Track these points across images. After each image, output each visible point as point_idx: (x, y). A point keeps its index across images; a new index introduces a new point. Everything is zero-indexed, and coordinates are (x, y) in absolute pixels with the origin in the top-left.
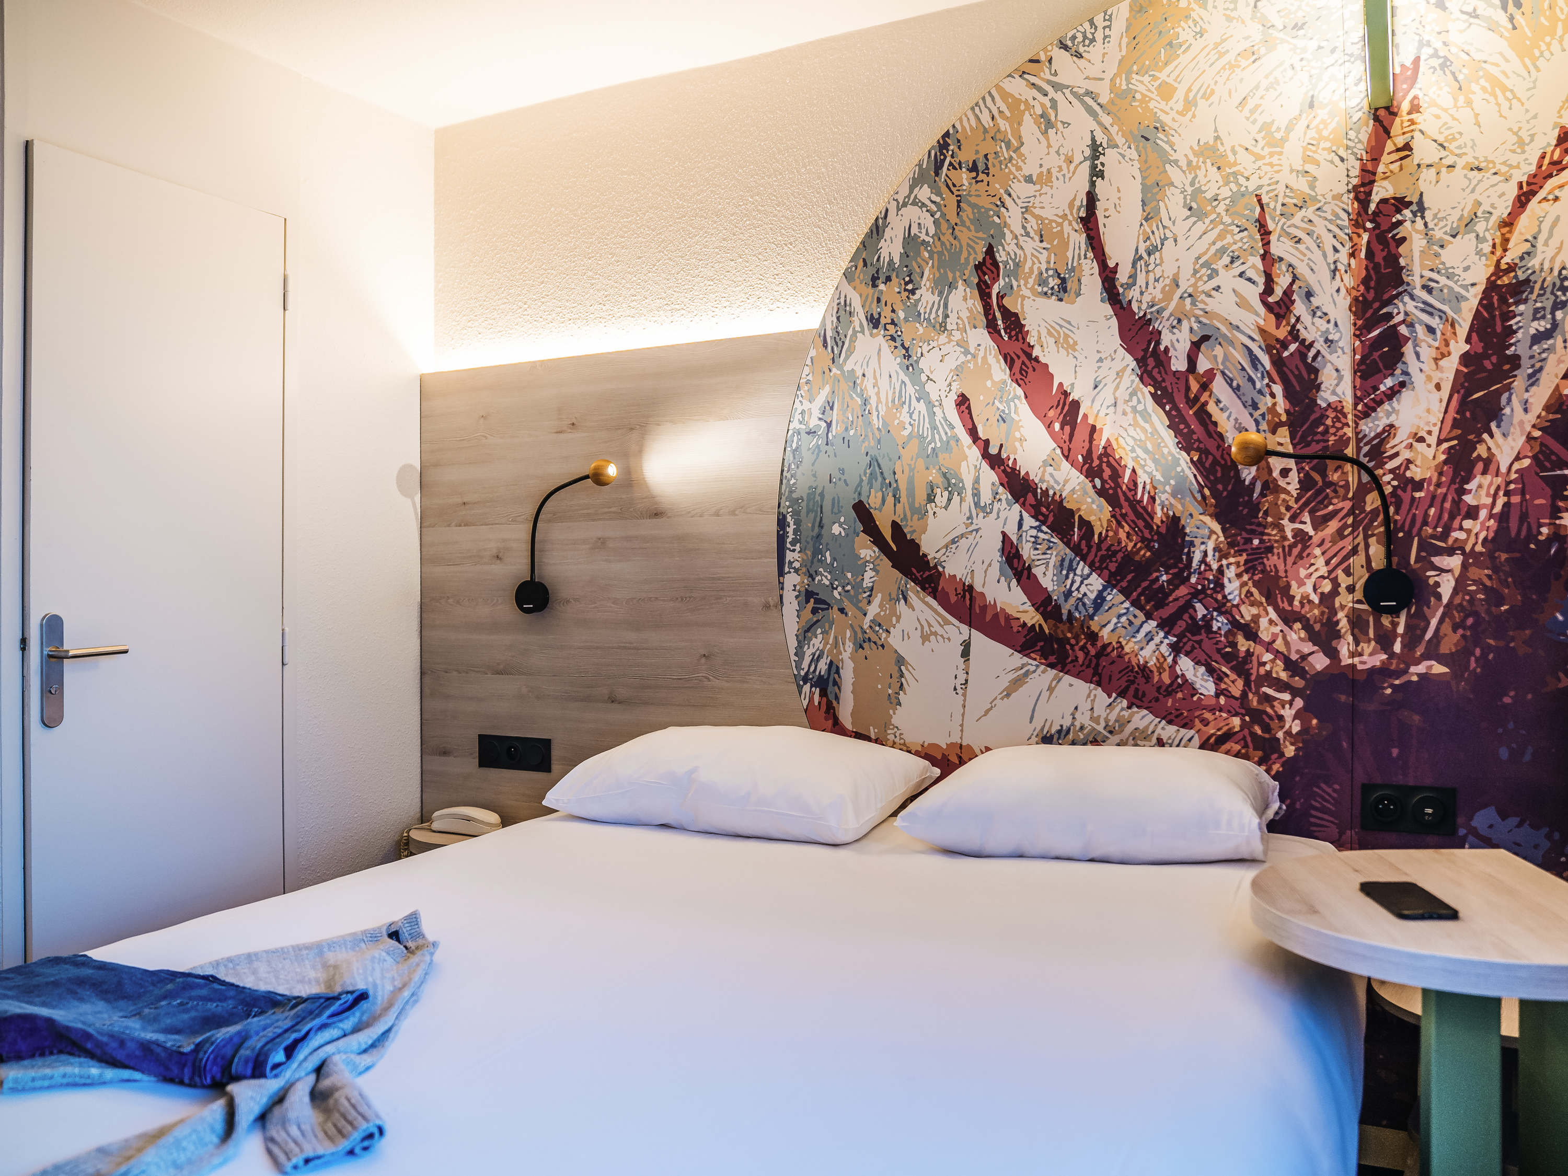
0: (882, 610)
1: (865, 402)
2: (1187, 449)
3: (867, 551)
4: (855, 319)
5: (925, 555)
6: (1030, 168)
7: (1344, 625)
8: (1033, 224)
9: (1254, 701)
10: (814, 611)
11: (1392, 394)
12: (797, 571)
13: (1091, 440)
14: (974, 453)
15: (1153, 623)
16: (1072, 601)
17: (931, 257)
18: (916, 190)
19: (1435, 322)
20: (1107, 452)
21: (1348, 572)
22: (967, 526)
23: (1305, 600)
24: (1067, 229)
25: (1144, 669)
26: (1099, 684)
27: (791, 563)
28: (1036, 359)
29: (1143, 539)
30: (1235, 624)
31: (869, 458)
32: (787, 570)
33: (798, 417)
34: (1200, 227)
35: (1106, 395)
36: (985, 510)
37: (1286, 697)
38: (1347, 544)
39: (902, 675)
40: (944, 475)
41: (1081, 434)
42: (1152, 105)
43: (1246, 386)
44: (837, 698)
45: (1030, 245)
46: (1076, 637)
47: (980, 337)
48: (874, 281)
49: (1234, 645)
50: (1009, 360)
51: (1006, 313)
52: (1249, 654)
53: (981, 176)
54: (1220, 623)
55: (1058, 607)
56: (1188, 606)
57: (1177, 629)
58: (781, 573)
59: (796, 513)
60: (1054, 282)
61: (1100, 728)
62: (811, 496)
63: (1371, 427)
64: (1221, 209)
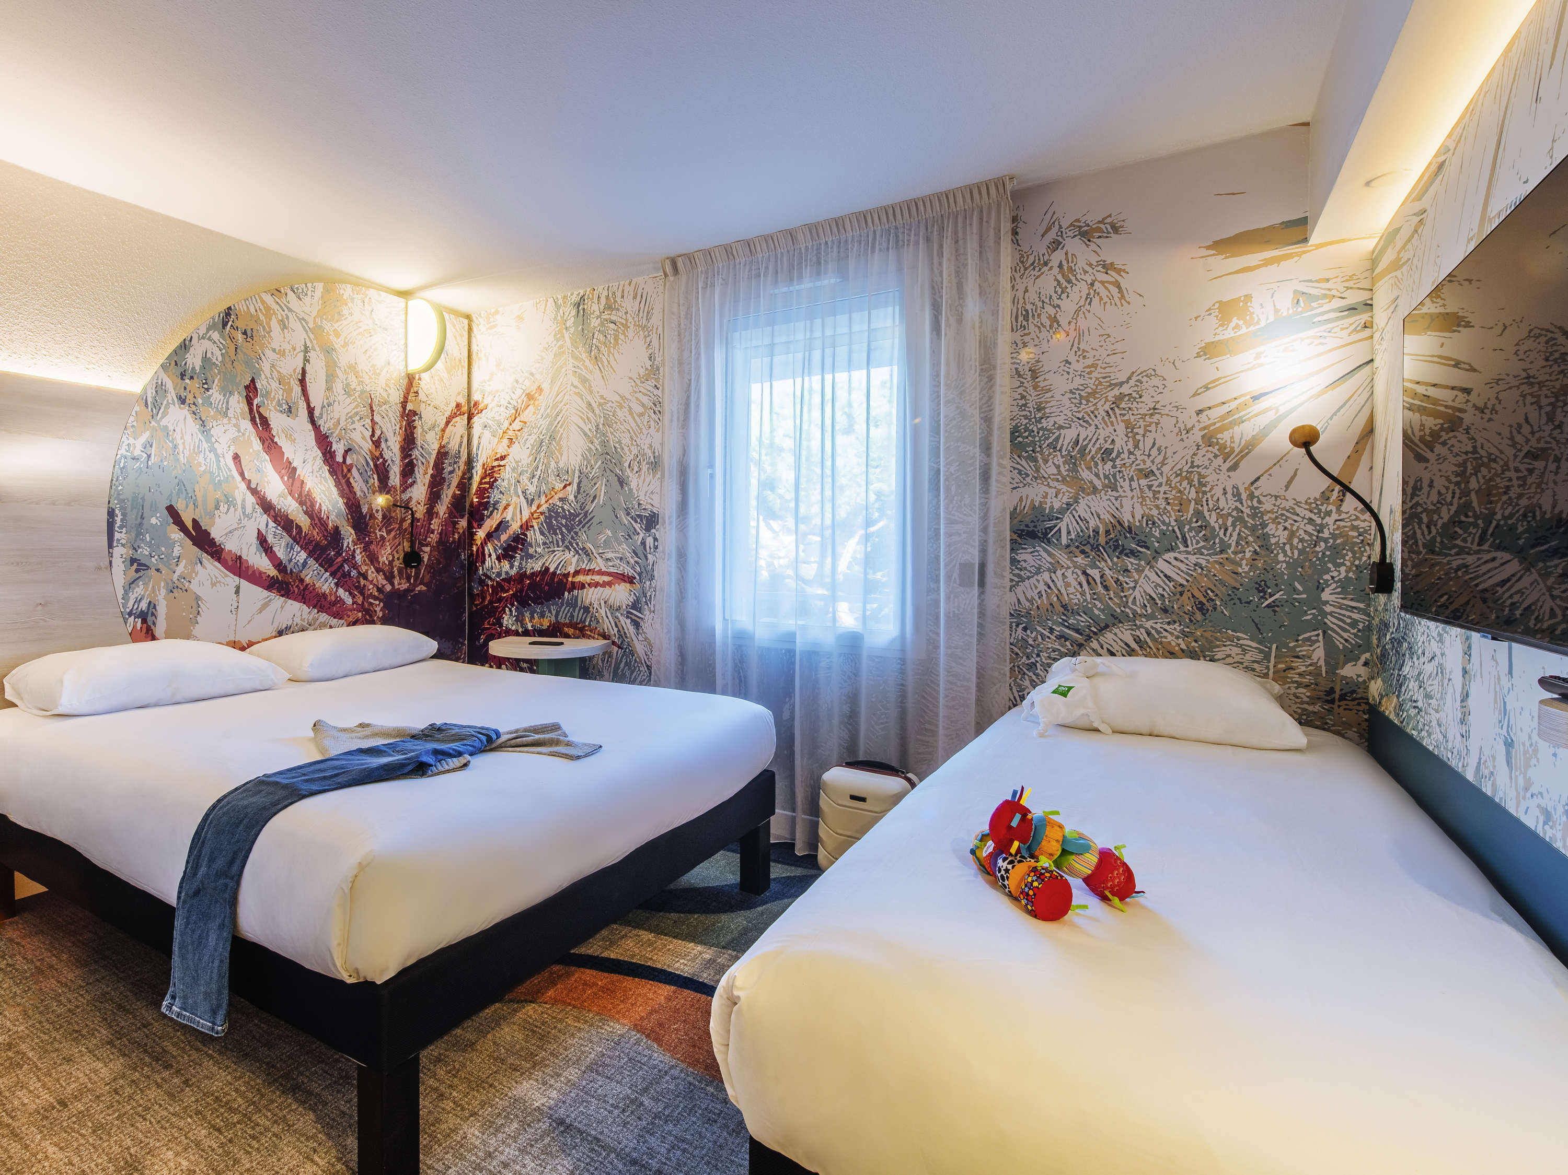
0: (186, 570)
1: (175, 447)
2: (342, 497)
3: (176, 535)
4: (168, 395)
5: (213, 539)
6: (275, 345)
7: (396, 572)
8: (275, 374)
9: (366, 605)
10: (137, 571)
11: (412, 485)
12: (123, 545)
13: (302, 487)
14: (243, 486)
15: (328, 574)
16: (292, 564)
17: (219, 373)
18: (211, 332)
19: (424, 461)
20: (309, 494)
21: (397, 552)
22: (238, 524)
23: (384, 562)
24: (292, 382)
25: (324, 595)
26: (304, 603)
27: (118, 540)
28: (276, 443)
29: (324, 536)
30: (359, 573)
31: (177, 481)
32: (115, 544)
33: (124, 447)
34: (348, 400)
35: (309, 467)
36: (248, 517)
37: (377, 602)
38: (397, 541)
39: (199, 606)
40: (225, 495)
41: (297, 484)
42: (331, 337)
43: (364, 473)
44: (154, 624)
45: (274, 385)
46: (294, 581)
47: (246, 425)
48: (183, 376)
49: (359, 582)
50: (262, 440)
51: (261, 416)
52: (364, 586)
53: (249, 339)
54: (354, 573)
55: (285, 567)
56: (342, 566)
57: (337, 576)
58: (110, 546)
59: (123, 509)
60: (285, 407)
61: (305, 624)
62: (135, 499)
63: (405, 496)
64: (357, 395)
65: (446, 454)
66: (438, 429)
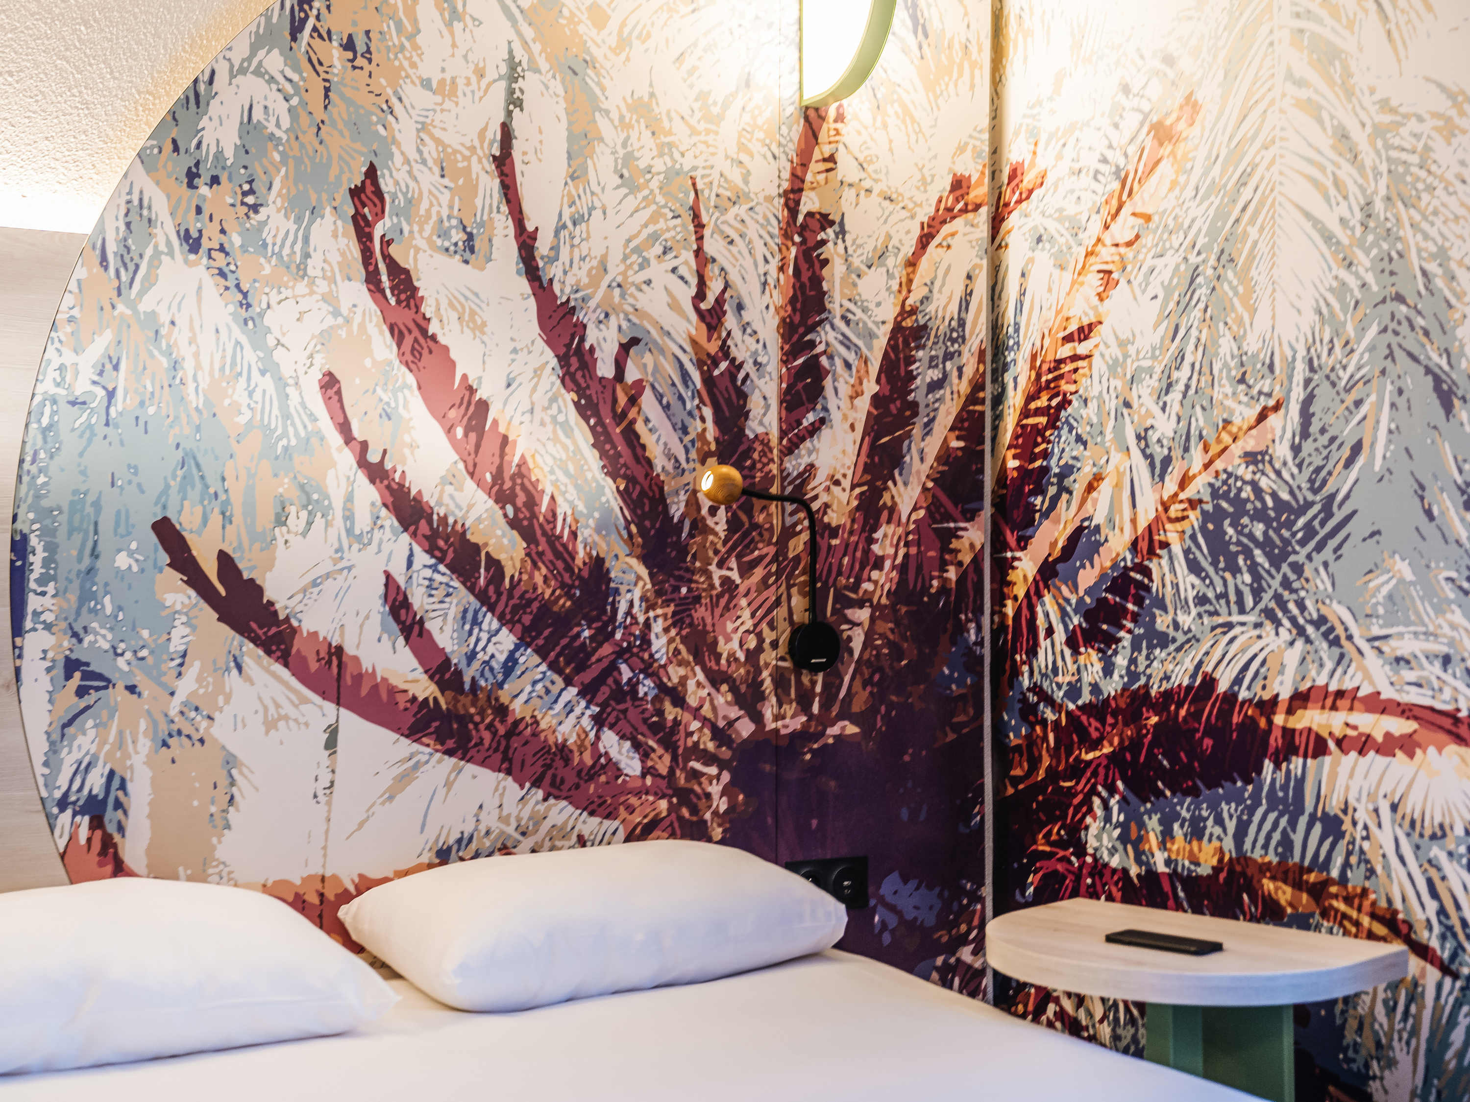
0: (200, 687)
1: (175, 365)
2: (613, 475)
3: (178, 595)
4: (158, 231)
5: (271, 603)
6: (428, 68)
7: (768, 685)
8: (430, 149)
9: (681, 777)
10: (81, 692)
11: (814, 430)
12: (48, 627)
13: (502, 455)
14: (347, 459)
15: (573, 691)
16: (476, 665)
17: (284, 162)
18: (261, 54)
19: (851, 357)
20: (522, 472)
21: (772, 626)
22: (335, 562)
23: (732, 656)
24: (476, 167)
25: (563, 750)
26: (509, 772)
27: (36, 614)
28: (433, 338)
29: (563, 585)
30: (661, 687)
31: (180, 454)
32: (28, 624)
33: (52, 374)
34: (631, 202)
35: (521, 396)
36: (361, 540)
37: (713, 770)
38: (770, 594)
39: (233, 783)
40: (302, 487)
41: (490, 446)
42: (581, 29)
43: (676, 405)
44: (121, 829)
45: (428, 178)
46: (482, 713)
47: (356, 294)
48: (192, 177)
49: (660, 713)
50: (397, 333)
51: (394, 268)
52: (676, 723)
53: (360, 61)
54: (646, 687)
55: (459, 674)
56: (612, 668)
57: (600, 697)
58: (17, 629)
59: (47, 533)
60: (458, 236)
61: (511, 830)
62: (76, 506)
63: (795, 465)
64: (654, 184)
65: (920, 332)
66: (895, 263)
